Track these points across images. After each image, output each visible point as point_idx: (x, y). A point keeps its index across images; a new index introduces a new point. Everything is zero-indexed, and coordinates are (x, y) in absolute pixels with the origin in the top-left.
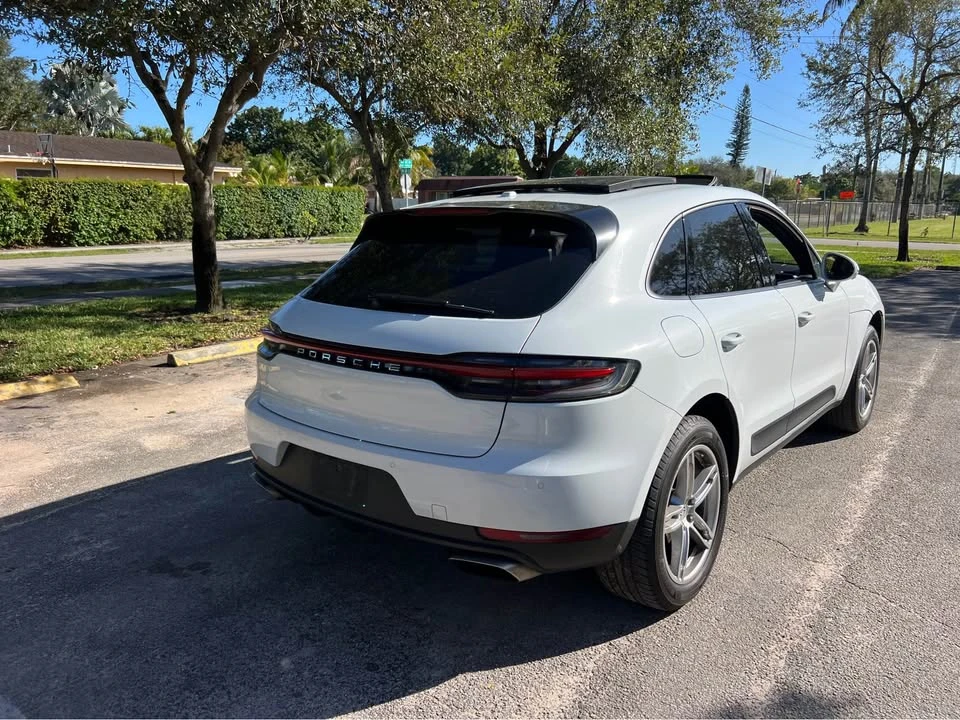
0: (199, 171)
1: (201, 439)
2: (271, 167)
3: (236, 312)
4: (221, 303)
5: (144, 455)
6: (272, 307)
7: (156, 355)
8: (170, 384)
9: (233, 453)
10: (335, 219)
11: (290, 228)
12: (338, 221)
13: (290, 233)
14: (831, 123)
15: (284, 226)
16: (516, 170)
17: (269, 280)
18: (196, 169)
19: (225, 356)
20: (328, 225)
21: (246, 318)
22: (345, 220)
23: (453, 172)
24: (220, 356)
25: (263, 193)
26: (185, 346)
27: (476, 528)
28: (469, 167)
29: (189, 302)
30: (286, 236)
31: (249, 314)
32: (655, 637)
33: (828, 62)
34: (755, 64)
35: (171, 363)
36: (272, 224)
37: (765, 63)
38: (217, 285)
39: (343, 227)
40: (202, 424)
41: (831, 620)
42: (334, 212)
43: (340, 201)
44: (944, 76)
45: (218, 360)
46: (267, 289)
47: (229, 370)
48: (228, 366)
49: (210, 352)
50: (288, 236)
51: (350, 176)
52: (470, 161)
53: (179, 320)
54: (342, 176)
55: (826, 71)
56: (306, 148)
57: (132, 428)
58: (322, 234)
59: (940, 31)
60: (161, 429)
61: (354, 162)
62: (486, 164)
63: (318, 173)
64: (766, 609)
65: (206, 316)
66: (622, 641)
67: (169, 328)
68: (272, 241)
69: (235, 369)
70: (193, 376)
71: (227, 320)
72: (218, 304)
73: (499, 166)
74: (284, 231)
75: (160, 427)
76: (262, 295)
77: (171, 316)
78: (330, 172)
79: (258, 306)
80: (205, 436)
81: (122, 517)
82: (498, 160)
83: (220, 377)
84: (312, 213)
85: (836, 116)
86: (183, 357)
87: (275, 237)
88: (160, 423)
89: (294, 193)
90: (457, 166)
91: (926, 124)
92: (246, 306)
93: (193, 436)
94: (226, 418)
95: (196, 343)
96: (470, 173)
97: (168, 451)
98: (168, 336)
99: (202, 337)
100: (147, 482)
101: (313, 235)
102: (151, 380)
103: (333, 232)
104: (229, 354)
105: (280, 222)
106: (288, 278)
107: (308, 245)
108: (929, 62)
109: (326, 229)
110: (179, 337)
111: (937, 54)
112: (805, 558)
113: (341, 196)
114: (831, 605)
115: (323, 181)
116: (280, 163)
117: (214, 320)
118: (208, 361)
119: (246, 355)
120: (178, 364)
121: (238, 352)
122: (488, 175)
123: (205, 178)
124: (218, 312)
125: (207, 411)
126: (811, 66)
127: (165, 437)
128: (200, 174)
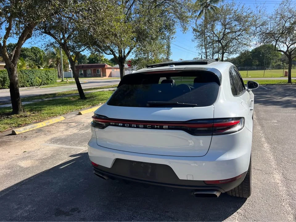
0: (12, 64)
1: (43, 161)
2: (20, 63)
3: (29, 113)
4: (22, 110)
5: (23, 170)
6: (41, 110)
7: (5, 131)
8: (17, 141)
9: (59, 164)
10: (48, 79)
11: (32, 83)
12: (49, 80)
13: (32, 85)
14: (200, 46)
15: (30, 83)
16: (103, 62)
17: (33, 101)
18: (11, 64)
19: (33, 129)
20: (45, 82)
21: (33, 115)
22: (51, 80)
23: (82, 63)
24: (32, 129)
25: (21, 72)
26: (15, 127)
27: (204, 181)
28: (88, 61)
29: (8, 111)
30: (30, 86)
31: (33, 113)
32: (249, 207)
33: (198, 29)
34: (182, 29)
35: (14, 133)
36: (25, 82)
37: (185, 29)
38: (21, 104)
39: (51, 82)
40: (40, 155)
41: (291, 192)
42: (47, 77)
43: (49, 73)
44: (228, 33)
45: (32, 131)
46: (35, 104)
47: (37, 134)
48: (37, 132)
49: (28, 128)
50: (31, 86)
51: (48, 65)
52: (88, 59)
53: (8, 118)
54: (46, 66)
55: (198, 32)
56: (31, 57)
57: (12, 160)
58: (44, 85)
59: (227, 20)
60: (24, 158)
61: (50, 60)
62: (94, 60)
63: (37, 65)
64: (272, 192)
65: (17, 115)
66: (239, 211)
67: (6, 121)
68: (26, 88)
69: (39, 133)
70: (25, 137)
71: (26, 116)
72: (22, 111)
73: (98, 61)
74: (30, 84)
75: (23, 158)
76: (35, 107)
77: (3, 116)
78: (41, 64)
79: (35, 110)
80: (44, 159)
81: (29, 195)
82: (98, 59)
83: (36, 137)
84: (39, 78)
85: (201, 44)
86: (18, 131)
87: (27, 86)
88: (23, 156)
89: (32, 72)
90: (83, 61)
91: (225, 46)
92: (31, 111)
93: (39, 160)
94: (48, 151)
95: (19, 126)
96: (88, 63)
97: (33, 167)
98: (7, 123)
99: (21, 123)
100: (32, 180)
101: (41, 85)
102: (8, 140)
103: (47, 84)
104: (35, 128)
105: (28, 81)
106: (40, 100)
107: (40, 89)
108: (226, 29)
109: (45, 83)
110: (12, 124)
111: (227, 26)
112: (270, 174)
113: (49, 72)
114: (287, 187)
115: (39, 67)
116: (23, 62)
117: (21, 116)
118: (28, 132)
119: (41, 128)
120: (17, 134)
121: (38, 127)
122: (95, 63)
123: (14, 66)
124: (22, 113)
125: (39, 150)
126: (194, 30)
127: (28, 162)
128: (12, 65)
